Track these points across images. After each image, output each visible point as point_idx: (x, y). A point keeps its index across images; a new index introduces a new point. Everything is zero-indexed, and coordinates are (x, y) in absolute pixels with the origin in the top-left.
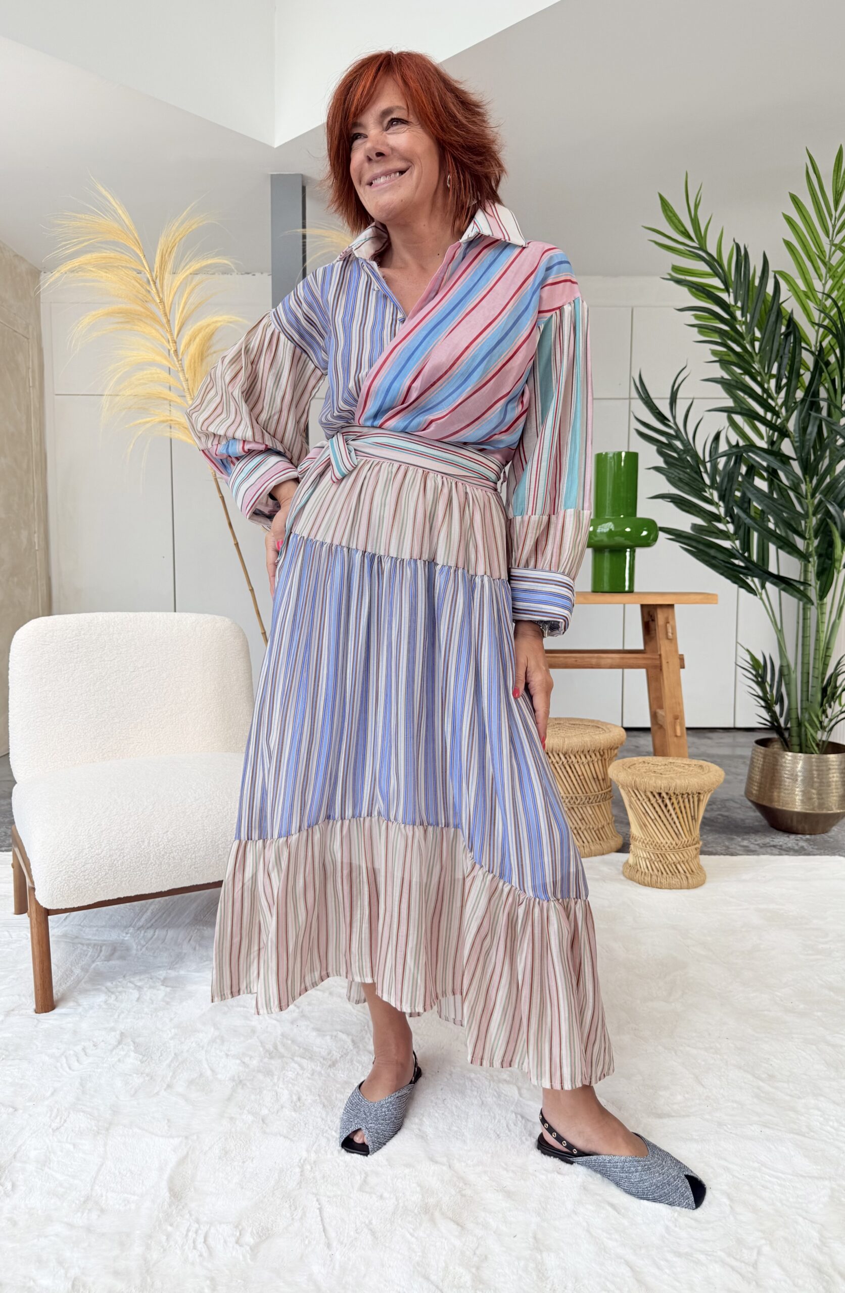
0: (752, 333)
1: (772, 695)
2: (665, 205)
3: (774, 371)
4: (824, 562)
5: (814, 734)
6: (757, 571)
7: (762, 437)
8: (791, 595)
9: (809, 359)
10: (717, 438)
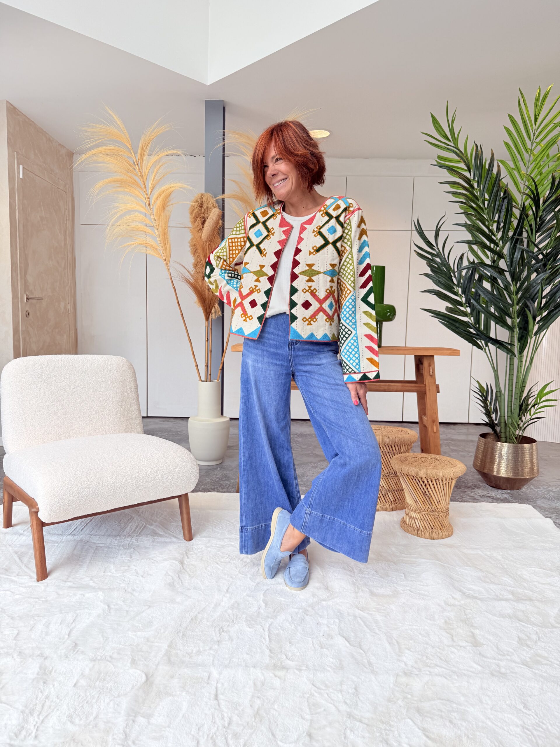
0: (483, 197)
1: (491, 408)
2: (435, 121)
3: (496, 219)
4: (523, 332)
5: (514, 432)
6: (483, 336)
7: (488, 257)
8: (503, 351)
9: (517, 212)
10: (461, 258)
